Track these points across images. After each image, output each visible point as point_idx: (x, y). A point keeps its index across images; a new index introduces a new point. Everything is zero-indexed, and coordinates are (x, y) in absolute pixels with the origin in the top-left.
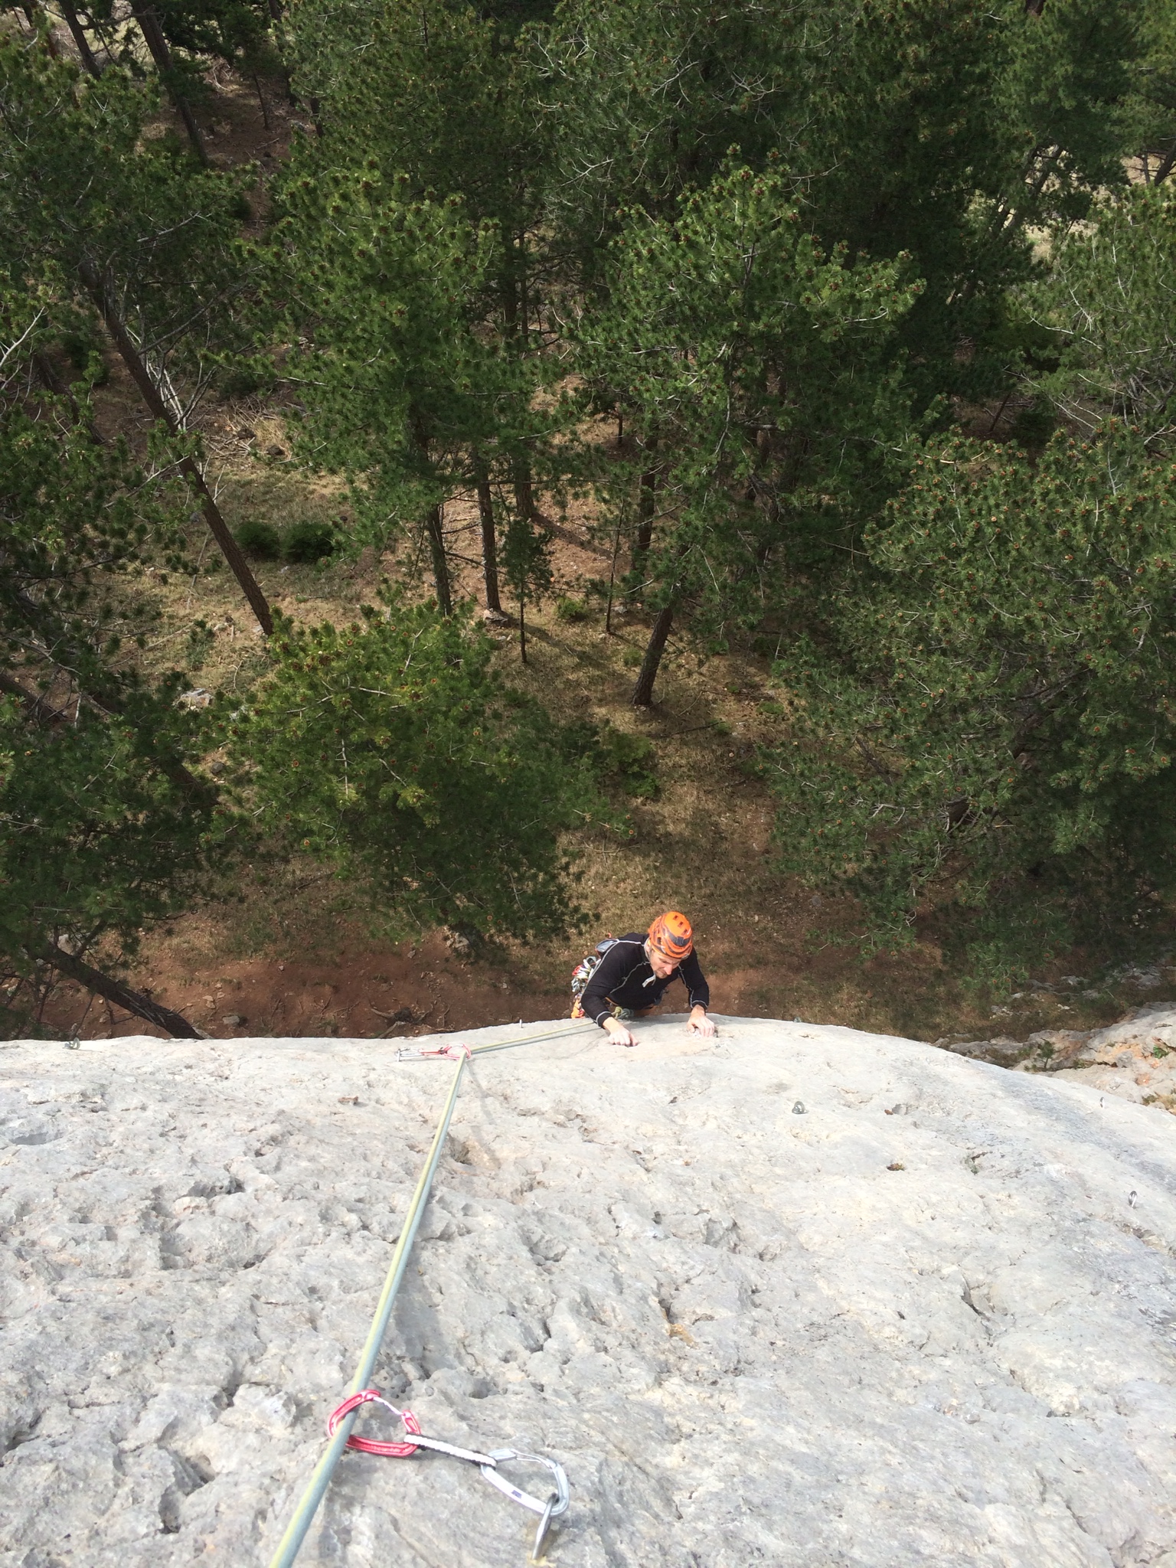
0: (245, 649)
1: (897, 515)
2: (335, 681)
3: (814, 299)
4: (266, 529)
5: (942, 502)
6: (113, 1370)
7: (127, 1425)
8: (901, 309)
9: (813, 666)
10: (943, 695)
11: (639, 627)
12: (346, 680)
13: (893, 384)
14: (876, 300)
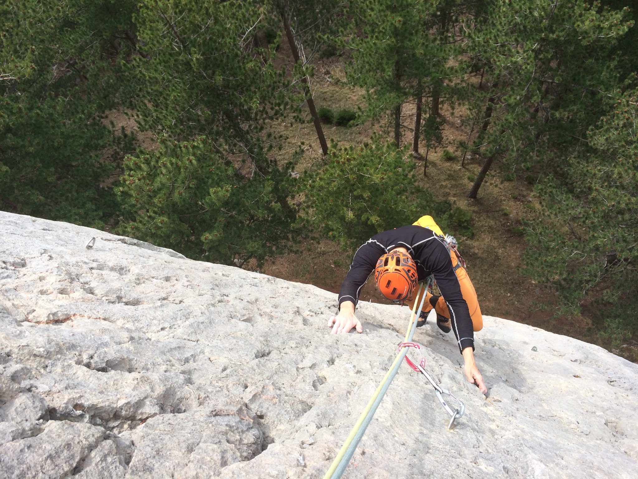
0: (314, 158)
1: (605, 123)
2: (351, 169)
3: (581, 25)
4: (329, 111)
5: (627, 119)
6: (293, 346)
7: (299, 361)
8: (621, 33)
9: (554, 188)
10: (613, 206)
11: (476, 166)
12: (356, 169)
13: (612, 66)
14: (610, 28)
